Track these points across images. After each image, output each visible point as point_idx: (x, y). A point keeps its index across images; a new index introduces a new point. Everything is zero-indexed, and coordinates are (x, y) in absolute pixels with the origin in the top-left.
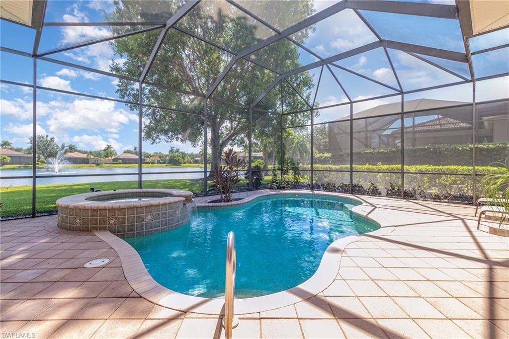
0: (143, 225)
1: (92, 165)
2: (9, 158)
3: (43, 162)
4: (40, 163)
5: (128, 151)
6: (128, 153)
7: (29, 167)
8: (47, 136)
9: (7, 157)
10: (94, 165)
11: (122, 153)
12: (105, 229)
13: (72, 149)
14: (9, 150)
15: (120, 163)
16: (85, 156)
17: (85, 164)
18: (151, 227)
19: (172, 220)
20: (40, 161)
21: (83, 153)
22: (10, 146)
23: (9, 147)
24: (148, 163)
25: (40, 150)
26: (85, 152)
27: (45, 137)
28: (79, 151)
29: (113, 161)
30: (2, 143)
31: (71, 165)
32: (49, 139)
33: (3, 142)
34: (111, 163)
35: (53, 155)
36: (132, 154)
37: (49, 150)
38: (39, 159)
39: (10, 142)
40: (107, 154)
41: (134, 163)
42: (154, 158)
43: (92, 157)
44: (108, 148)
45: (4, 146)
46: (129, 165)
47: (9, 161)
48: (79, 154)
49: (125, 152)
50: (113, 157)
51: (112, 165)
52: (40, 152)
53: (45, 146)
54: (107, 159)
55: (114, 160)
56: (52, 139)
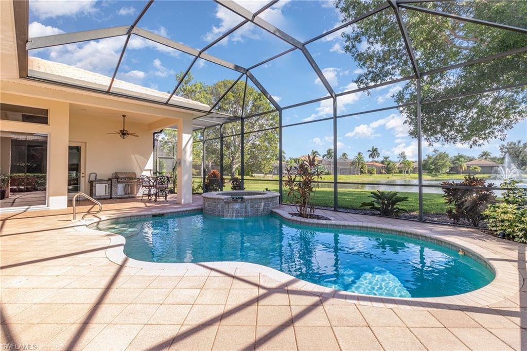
8: (519, 142)
9: (478, 167)
14: (484, 160)
27: (517, 143)
32: (520, 144)
47: (480, 171)
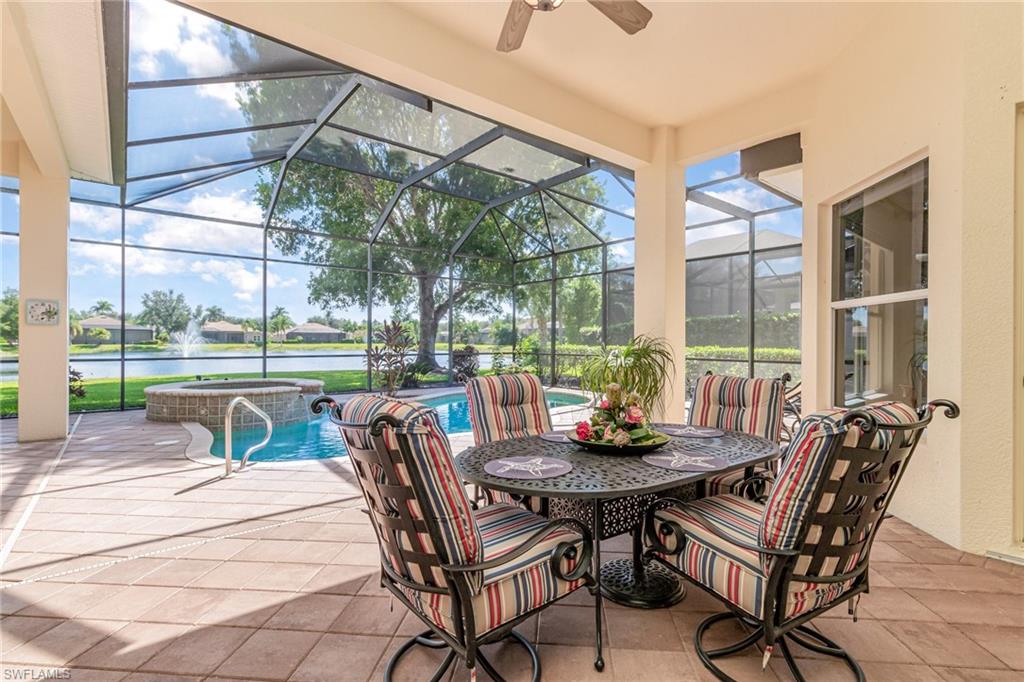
0: (240, 418)
1: (250, 345)
2: (109, 333)
3: (165, 340)
4: (159, 342)
5: (315, 318)
6: (316, 322)
7: (140, 348)
8: (171, 292)
9: (104, 331)
10: (254, 345)
11: (305, 321)
12: (194, 420)
13: (215, 315)
14: (109, 318)
15: (299, 342)
16: (238, 328)
17: (236, 342)
18: (251, 421)
19: (281, 414)
20: (160, 338)
21: (235, 324)
22: (110, 309)
23: (110, 312)
24: (352, 342)
25: (160, 318)
26: (240, 322)
27: (168, 294)
28: (229, 320)
29: (287, 338)
30: (98, 306)
31: (211, 346)
32: (175, 297)
33: (98, 303)
34: (284, 342)
35: (180, 326)
36: (324, 324)
37: (174, 318)
38: (158, 334)
39: (109, 302)
40: (276, 324)
41: (325, 342)
42: (362, 332)
43: (250, 330)
44: (279, 313)
45: (101, 311)
46: (316, 345)
47: (108, 338)
48: (227, 324)
49: (310, 321)
50: (287, 331)
51: (285, 345)
52: (160, 321)
53: (168, 311)
54: (276, 334)
55: (289, 336)
56: (180, 299)
